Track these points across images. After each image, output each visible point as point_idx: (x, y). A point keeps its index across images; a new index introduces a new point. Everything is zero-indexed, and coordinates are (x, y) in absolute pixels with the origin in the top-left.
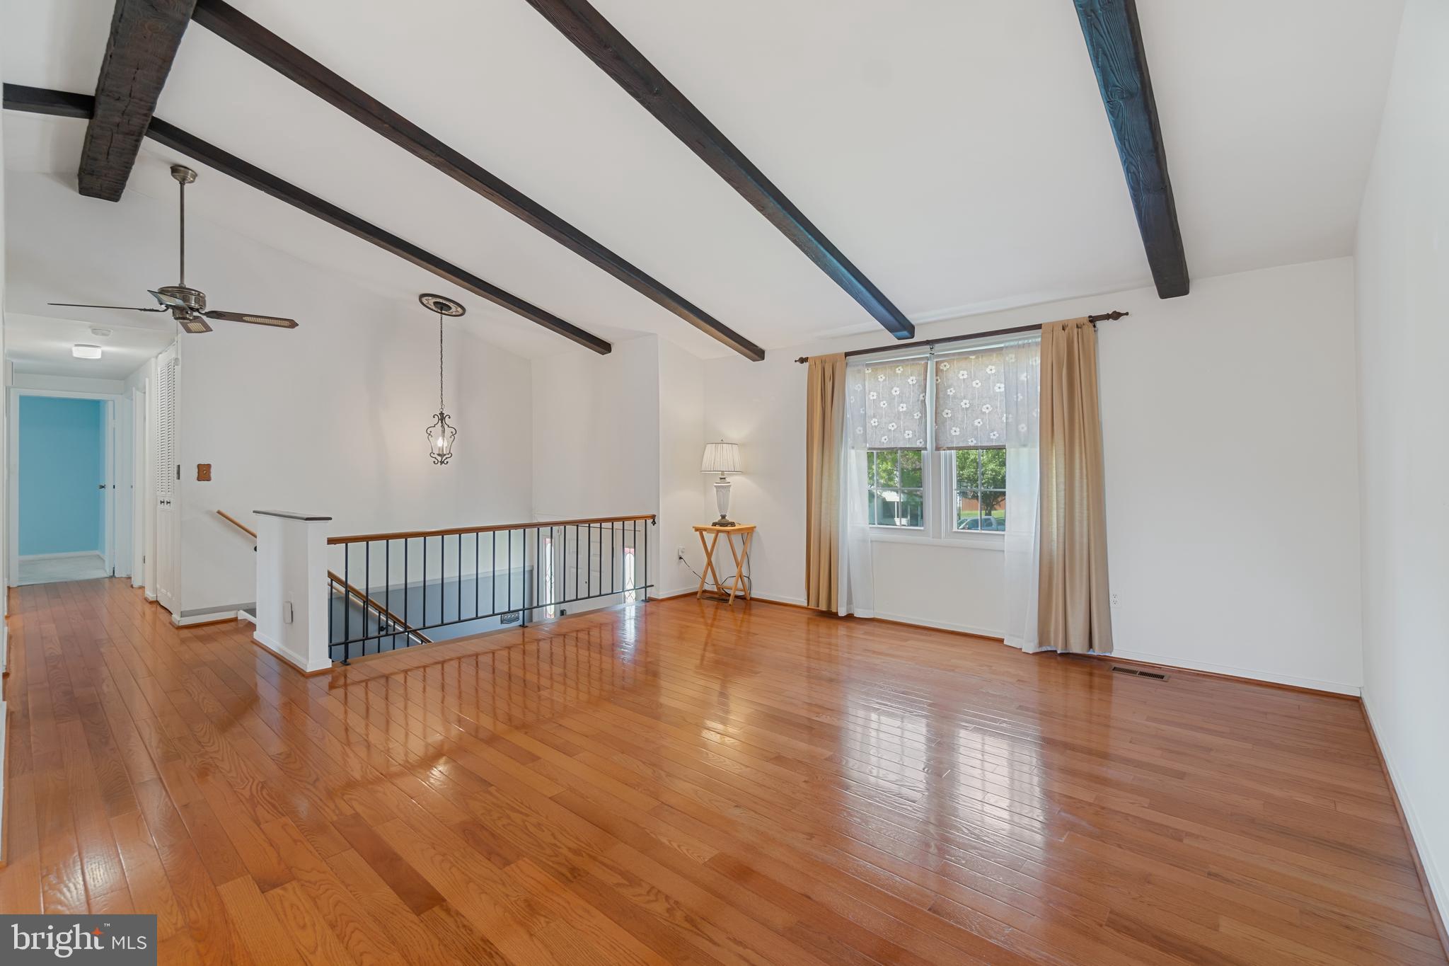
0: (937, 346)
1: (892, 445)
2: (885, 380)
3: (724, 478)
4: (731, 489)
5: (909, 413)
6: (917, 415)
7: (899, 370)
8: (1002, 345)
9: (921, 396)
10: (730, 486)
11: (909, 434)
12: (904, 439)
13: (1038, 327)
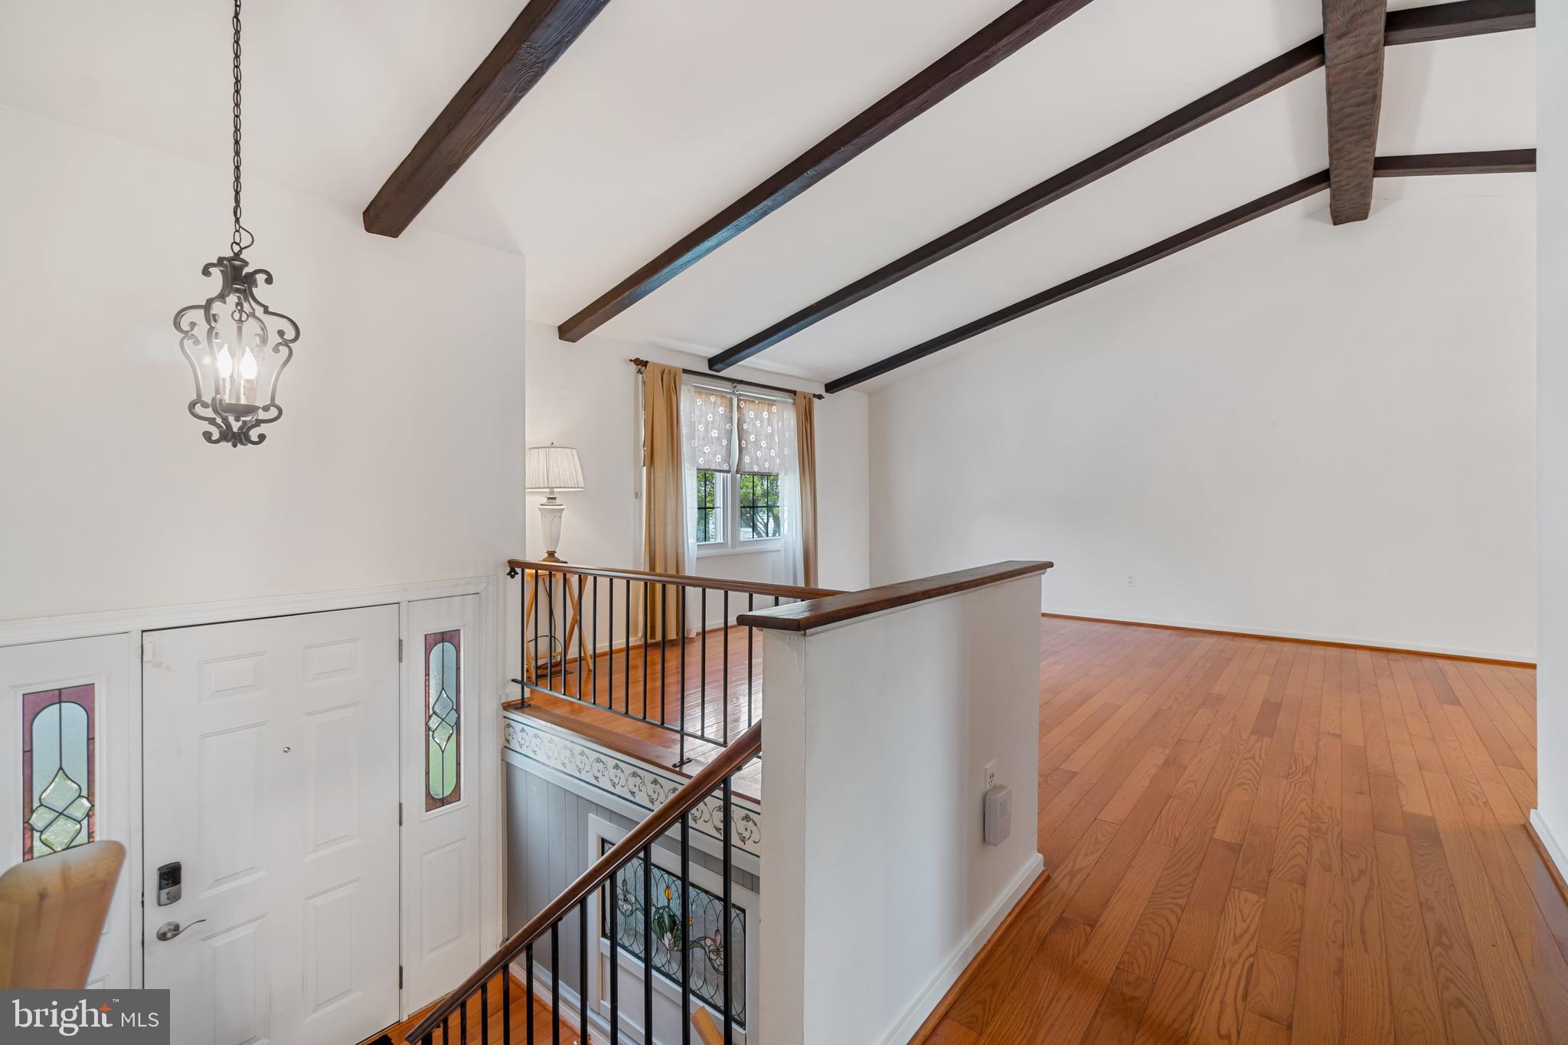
0: (739, 386)
1: (707, 467)
2: (702, 405)
3: (555, 498)
4: (563, 514)
5: (719, 439)
6: (725, 442)
7: (713, 399)
8: (774, 398)
9: (728, 425)
10: (563, 510)
11: (719, 458)
12: (716, 462)
13: (794, 392)
